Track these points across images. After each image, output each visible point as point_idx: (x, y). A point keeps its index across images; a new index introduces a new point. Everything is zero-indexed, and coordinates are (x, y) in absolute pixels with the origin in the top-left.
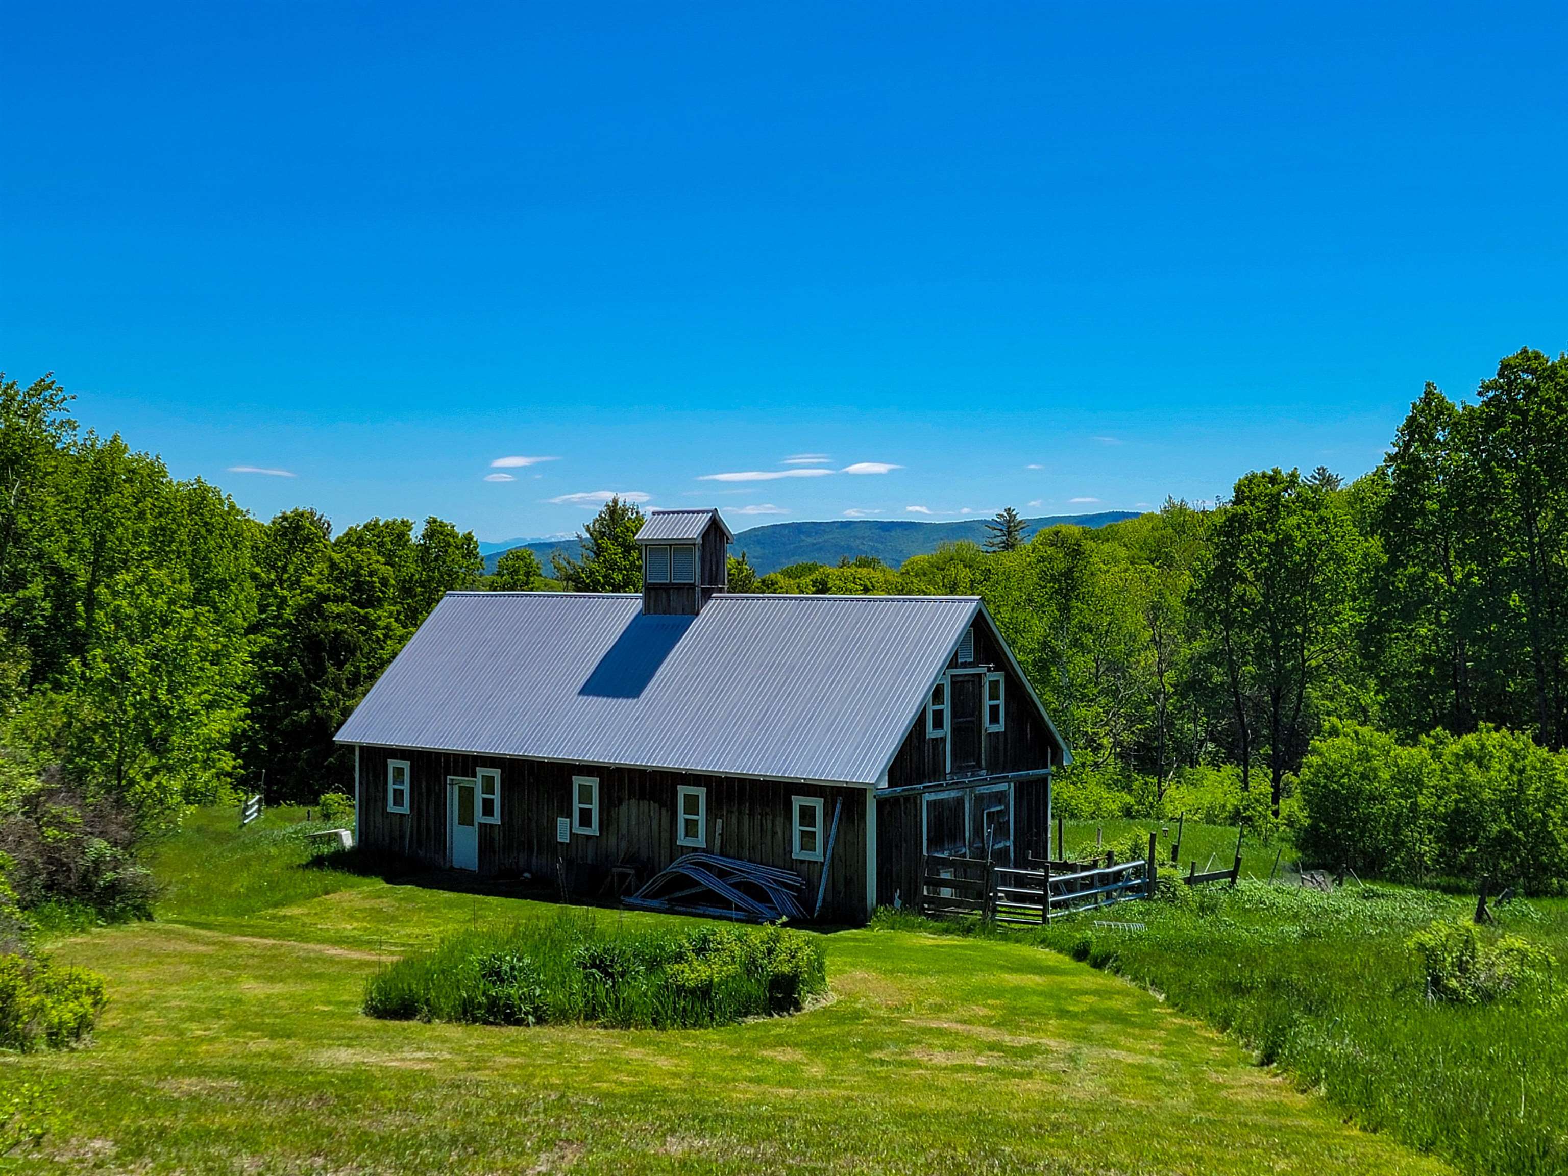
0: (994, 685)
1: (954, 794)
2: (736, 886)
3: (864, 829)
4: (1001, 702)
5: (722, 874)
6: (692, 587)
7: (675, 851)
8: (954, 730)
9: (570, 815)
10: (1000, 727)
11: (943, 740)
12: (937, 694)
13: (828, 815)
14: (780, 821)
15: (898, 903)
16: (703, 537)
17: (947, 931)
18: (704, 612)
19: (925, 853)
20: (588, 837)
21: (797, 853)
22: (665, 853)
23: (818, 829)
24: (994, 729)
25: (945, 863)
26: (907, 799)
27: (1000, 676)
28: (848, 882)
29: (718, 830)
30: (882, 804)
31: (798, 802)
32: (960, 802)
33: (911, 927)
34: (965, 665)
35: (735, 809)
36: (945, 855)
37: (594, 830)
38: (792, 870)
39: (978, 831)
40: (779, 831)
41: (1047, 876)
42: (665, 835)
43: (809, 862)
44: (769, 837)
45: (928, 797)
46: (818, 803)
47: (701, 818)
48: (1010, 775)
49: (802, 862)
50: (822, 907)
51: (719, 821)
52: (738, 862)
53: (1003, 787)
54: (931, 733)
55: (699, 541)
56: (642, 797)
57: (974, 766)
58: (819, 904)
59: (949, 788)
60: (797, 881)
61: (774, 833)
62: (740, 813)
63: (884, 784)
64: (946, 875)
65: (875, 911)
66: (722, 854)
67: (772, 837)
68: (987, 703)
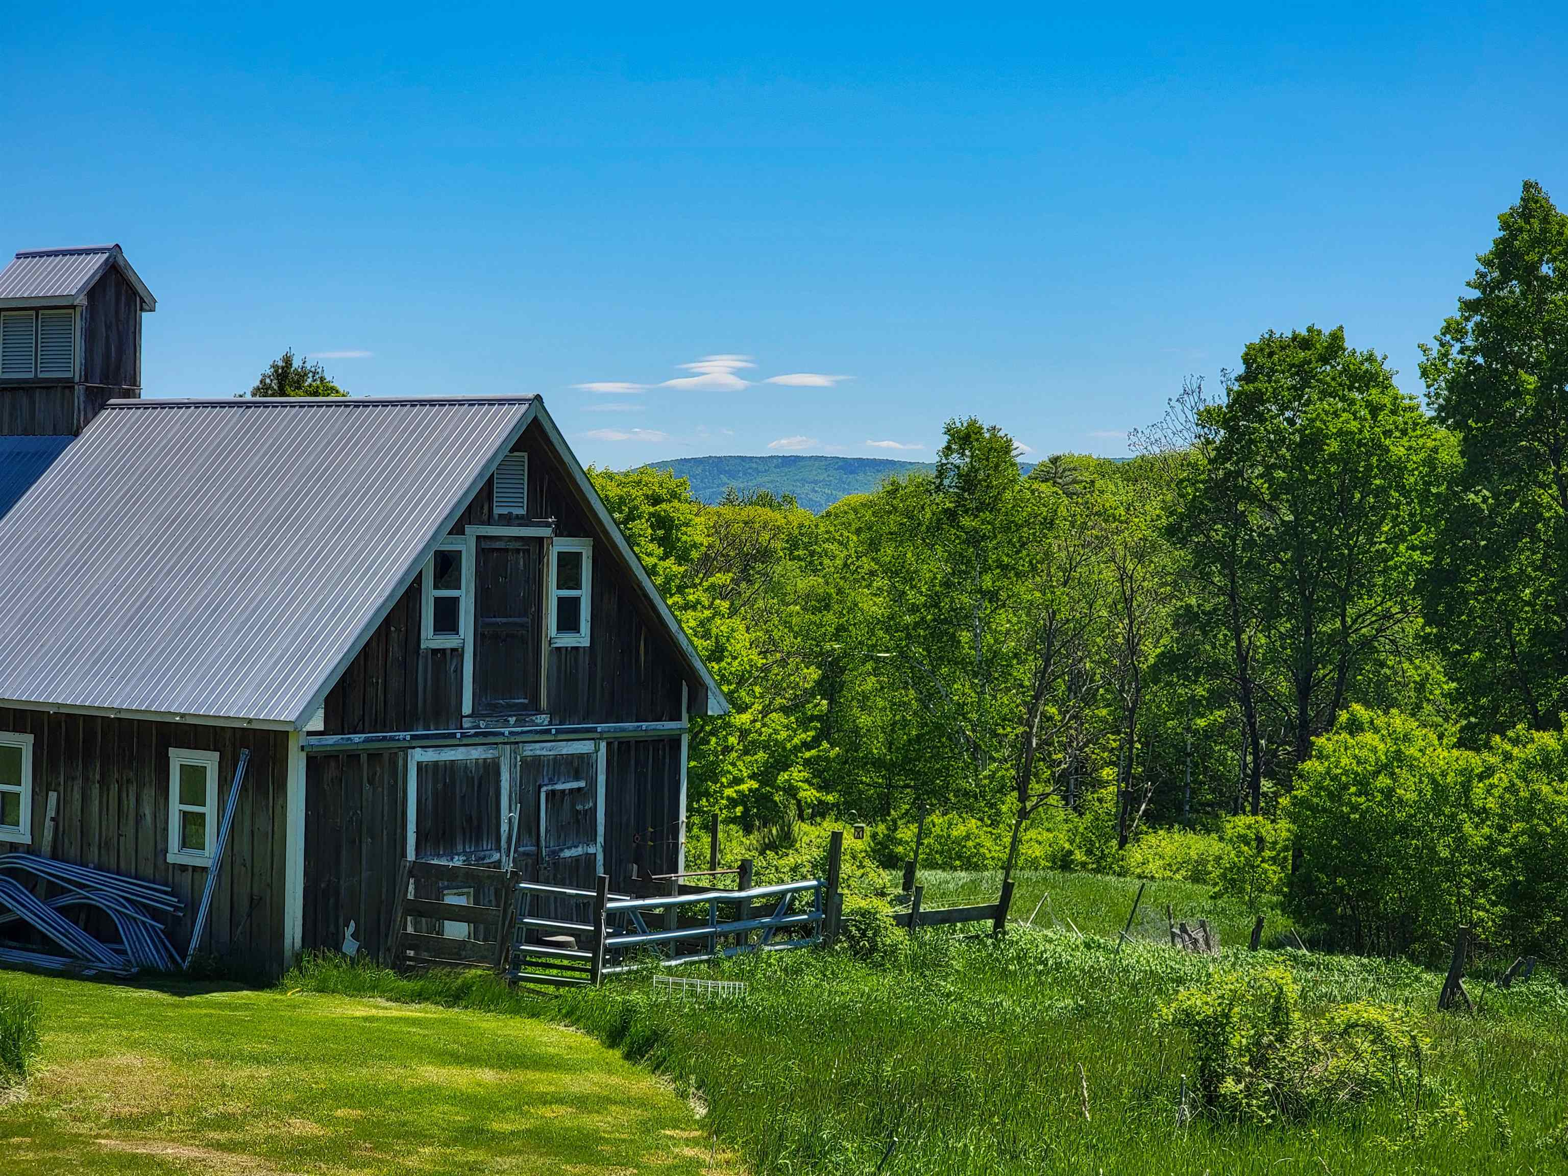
0: (569, 563)
1: (476, 754)
2: (67, 911)
3: (284, 807)
4: (584, 594)
5: (53, 890)
6: (68, 385)
8: (480, 637)
10: (582, 638)
11: (457, 653)
12: (446, 566)
13: (224, 783)
14: (148, 795)
15: (350, 946)
16: (91, 295)
17: (420, 997)
18: (88, 432)
19: (411, 855)
21: (175, 853)
23: (210, 810)
24: (567, 640)
25: (452, 877)
26: (374, 756)
27: (582, 547)
28: (255, 903)
29: (51, 813)
30: (316, 763)
31: (178, 758)
32: (491, 770)
33: (357, 990)
34: (507, 520)
35: (79, 773)
36: (458, 862)
38: (166, 885)
39: (529, 823)
40: (148, 811)
41: (600, 901)
43: (195, 868)
44: (132, 822)
45: (419, 756)
46: (209, 761)
47: (25, 789)
48: (600, 727)
49: (183, 868)
50: (200, 948)
51: (53, 796)
52: (76, 869)
53: (584, 747)
54: (430, 639)
55: (82, 300)
57: (524, 707)
58: (194, 943)
59: (466, 741)
60: (166, 903)
61: (139, 818)
62: (86, 779)
63: (317, 723)
64: (452, 899)
65: (298, 958)
66: (54, 856)
67: (137, 823)
68: (553, 594)
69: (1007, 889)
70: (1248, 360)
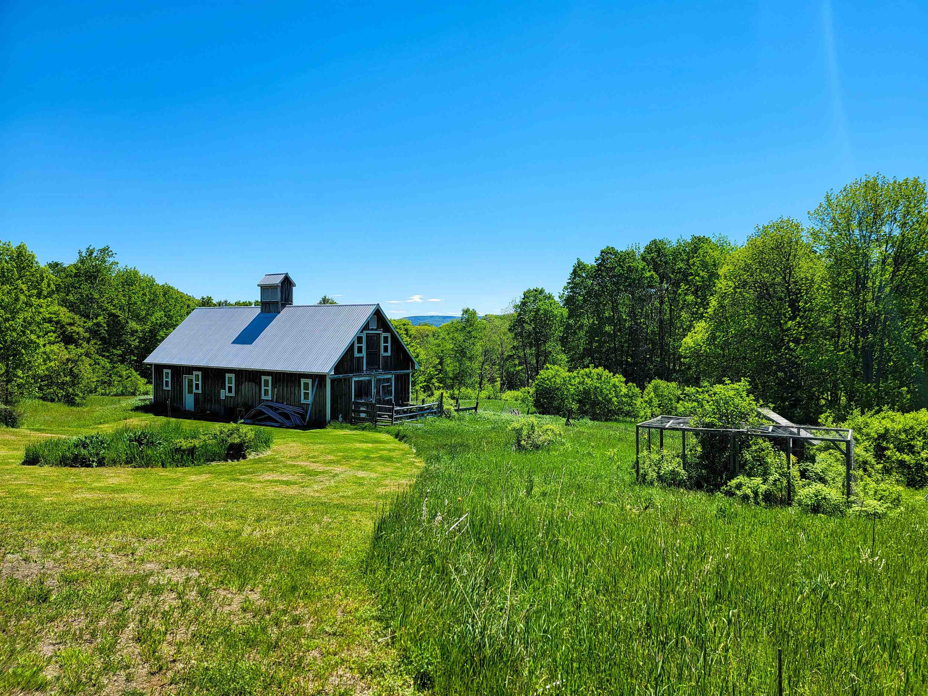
0: (386, 338)
1: (367, 378)
2: (280, 414)
3: (326, 390)
4: (389, 345)
5: (276, 409)
6: (277, 302)
7: (261, 401)
8: (367, 354)
9: (225, 389)
10: (389, 354)
11: (362, 358)
12: (359, 339)
13: (313, 386)
14: (297, 388)
15: (340, 419)
16: (282, 283)
17: (356, 429)
18: (282, 312)
19: (353, 400)
20: (231, 397)
21: (303, 401)
22: (257, 402)
23: (310, 391)
24: (386, 354)
25: (362, 404)
26: (345, 380)
27: (388, 335)
28: (320, 411)
29: (276, 393)
30: (332, 381)
31: (303, 381)
32: (370, 382)
33: (342, 428)
34: (372, 330)
35: (281, 384)
36: (363, 401)
37: (233, 394)
38: (301, 407)
39: (378, 393)
40: (296, 392)
41: (393, 408)
42: (257, 395)
43: (307, 404)
44: (293, 395)
45: (355, 379)
46: (310, 381)
47: (270, 388)
48: (393, 372)
49: (304, 404)
50: (308, 421)
51: (276, 389)
52: (281, 405)
53: (389, 376)
54: (356, 355)
55: (280, 285)
56: (249, 381)
57: (377, 368)
58: (307, 419)
59: (364, 376)
60: (301, 411)
61: (295, 394)
62: (283, 386)
63: (333, 373)
64: (362, 409)
65: (329, 422)
66: (276, 402)
68: (382, 345)
69: (477, 403)
70: (524, 295)
